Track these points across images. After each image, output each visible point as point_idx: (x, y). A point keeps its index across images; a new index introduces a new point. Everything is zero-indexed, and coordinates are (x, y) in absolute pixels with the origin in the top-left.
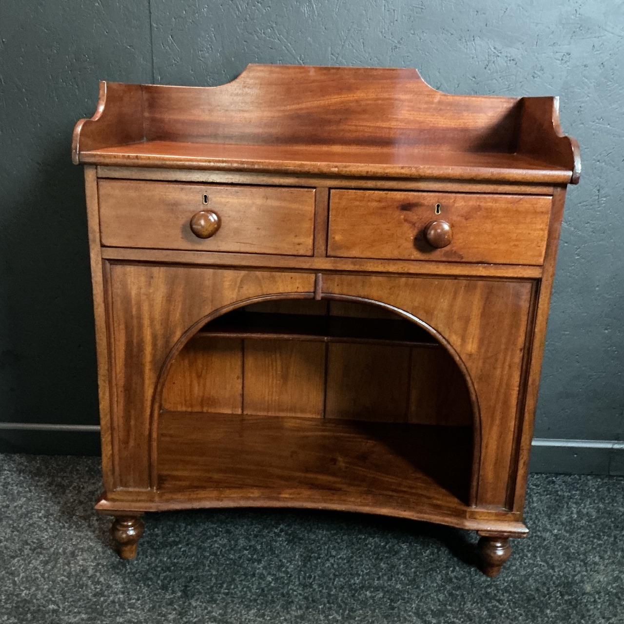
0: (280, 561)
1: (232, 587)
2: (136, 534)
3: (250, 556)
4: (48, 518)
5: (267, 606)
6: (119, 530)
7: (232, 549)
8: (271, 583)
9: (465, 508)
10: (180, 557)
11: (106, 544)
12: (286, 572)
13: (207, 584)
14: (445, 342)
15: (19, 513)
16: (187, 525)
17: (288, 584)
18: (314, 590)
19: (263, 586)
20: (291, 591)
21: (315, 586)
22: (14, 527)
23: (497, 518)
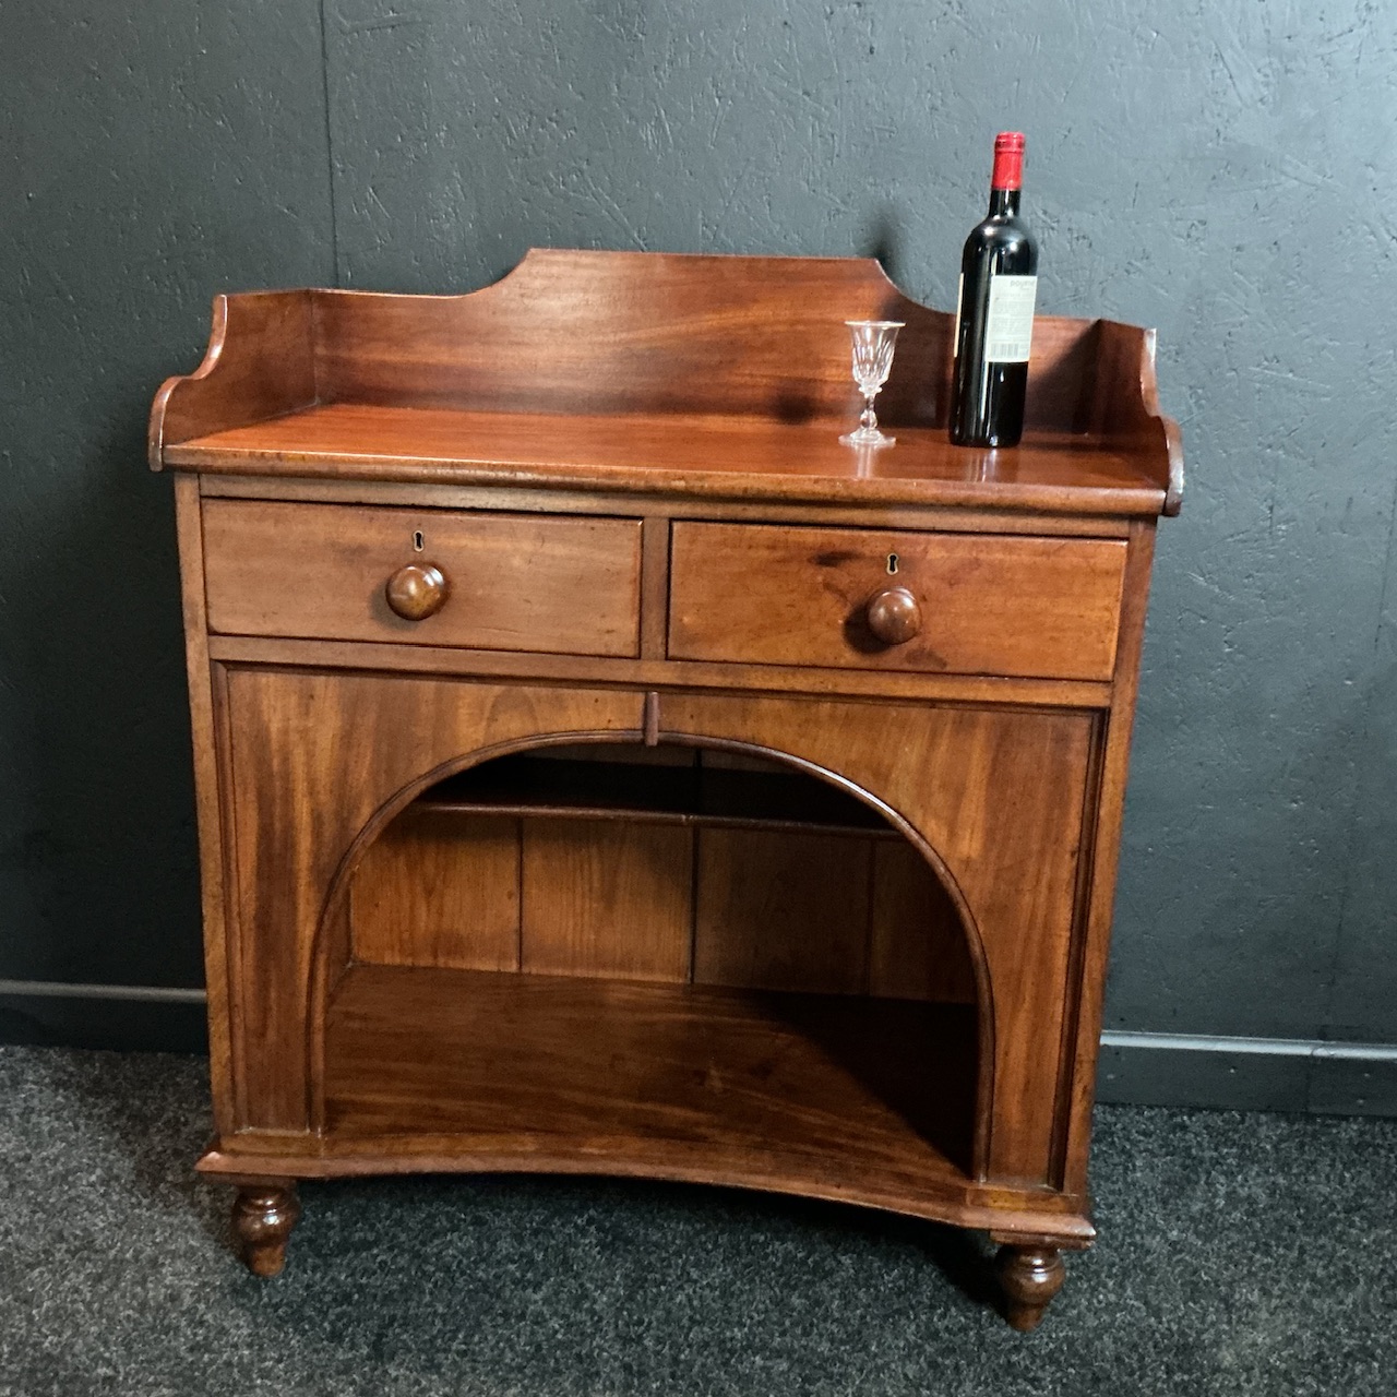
0: (581, 1285)
1: (476, 1338)
2: (281, 1223)
3: (518, 1274)
4: (108, 1186)
5: (543, 1379)
6: (247, 1215)
7: (483, 1260)
8: (556, 1332)
9: (963, 1183)
10: (374, 1273)
11: (222, 1243)
12: (592, 1312)
13: (425, 1332)
14: (914, 836)
15: (51, 1172)
16: (393, 1206)
17: (592, 1336)
18: (645, 1349)
19: (541, 1338)
20: (597, 1351)
21: (649, 1342)
22: (36, 1204)
23: (1030, 1205)
